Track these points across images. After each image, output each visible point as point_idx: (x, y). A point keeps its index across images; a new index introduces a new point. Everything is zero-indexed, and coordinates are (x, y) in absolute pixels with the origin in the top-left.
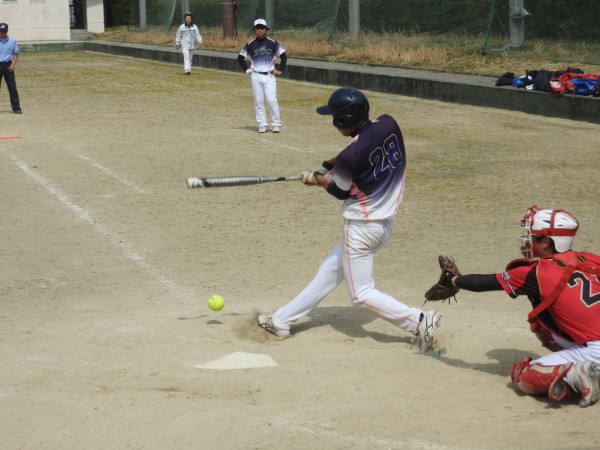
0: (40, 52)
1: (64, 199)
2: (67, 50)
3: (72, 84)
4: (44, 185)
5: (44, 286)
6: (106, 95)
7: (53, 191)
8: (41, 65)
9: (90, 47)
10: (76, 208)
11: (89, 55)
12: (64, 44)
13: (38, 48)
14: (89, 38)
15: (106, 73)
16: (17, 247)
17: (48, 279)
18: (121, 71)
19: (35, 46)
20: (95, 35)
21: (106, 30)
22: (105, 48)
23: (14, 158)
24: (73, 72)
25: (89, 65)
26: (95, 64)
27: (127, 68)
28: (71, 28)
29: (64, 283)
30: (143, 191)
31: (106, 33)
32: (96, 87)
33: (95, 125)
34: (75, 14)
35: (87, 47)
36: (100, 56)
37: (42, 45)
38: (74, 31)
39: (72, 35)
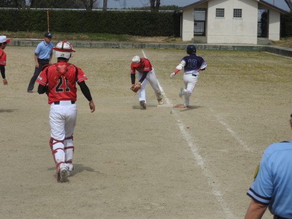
0: (236, 51)
1: (194, 150)
2: (254, 51)
3: (244, 74)
4: (187, 140)
5: (148, 208)
6: (261, 82)
7: (190, 145)
8: (232, 60)
9: (269, 49)
10: (199, 157)
11: (267, 55)
12: (252, 47)
13: (236, 48)
14: (269, 44)
15: (270, 68)
16: (146, 180)
17: (153, 204)
18: (281, 67)
19: (234, 47)
20: (273, 42)
21: (280, 39)
22: (277, 51)
23: (179, 121)
24: (250, 66)
25: (262, 62)
26: (267, 61)
27: (285, 65)
28: (258, 37)
29: (163, 207)
30: (248, 149)
31: (281, 41)
32: (258, 77)
33: (242, 102)
34: (262, 27)
35: (267, 49)
36: (273, 56)
37: (238, 47)
38: (259, 38)
39: (258, 41)
